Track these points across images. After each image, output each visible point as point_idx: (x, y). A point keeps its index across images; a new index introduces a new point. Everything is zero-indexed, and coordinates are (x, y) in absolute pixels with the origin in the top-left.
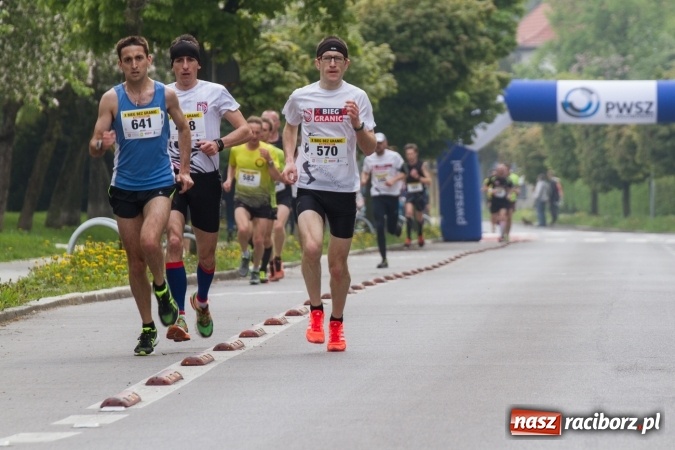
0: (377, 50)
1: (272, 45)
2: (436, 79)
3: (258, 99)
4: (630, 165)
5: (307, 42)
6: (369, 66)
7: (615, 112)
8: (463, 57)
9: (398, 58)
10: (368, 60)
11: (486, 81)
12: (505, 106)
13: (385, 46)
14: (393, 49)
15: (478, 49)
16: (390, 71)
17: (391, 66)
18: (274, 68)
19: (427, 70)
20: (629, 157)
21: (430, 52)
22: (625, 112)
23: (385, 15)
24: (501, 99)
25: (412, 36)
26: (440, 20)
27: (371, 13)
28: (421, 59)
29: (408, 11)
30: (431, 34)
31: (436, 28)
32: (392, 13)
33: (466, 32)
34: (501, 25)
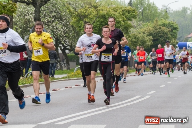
2: (161, 42)
5: (134, 36)
8: (165, 38)
9: (154, 39)
11: (174, 42)
12: (178, 47)
13: (151, 37)
14: (153, 37)
15: (168, 37)
17: (152, 40)
19: (159, 41)
21: (160, 38)
23: (152, 31)
24: (177, 45)
25: (156, 35)
26: (161, 32)
27: (149, 31)
28: (158, 39)
29: (156, 31)
30: (160, 35)
31: (161, 34)
32: (153, 31)
33: (166, 34)
34: (175, 33)
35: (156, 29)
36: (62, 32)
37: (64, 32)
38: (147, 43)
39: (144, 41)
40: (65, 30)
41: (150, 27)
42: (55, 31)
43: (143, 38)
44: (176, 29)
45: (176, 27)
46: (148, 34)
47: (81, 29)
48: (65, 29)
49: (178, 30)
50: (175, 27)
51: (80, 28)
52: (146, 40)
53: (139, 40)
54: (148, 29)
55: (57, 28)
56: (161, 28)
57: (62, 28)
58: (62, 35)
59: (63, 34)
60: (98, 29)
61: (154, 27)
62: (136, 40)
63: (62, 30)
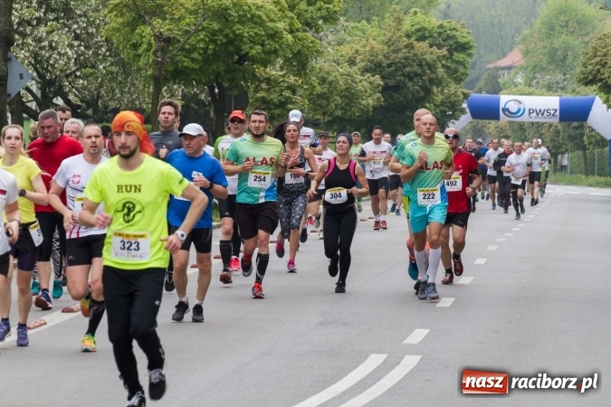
0: (372, 79)
1: (287, 80)
2: (411, 96)
3: (277, 112)
4: (556, 144)
5: (320, 75)
6: (363, 89)
7: (535, 114)
8: (428, 83)
9: (386, 84)
10: (363, 86)
11: (454, 95)
12: (468, 110)
13: (377, 76)
14: (383, 78)
15: (437, 79)
16: (379, 92)
17: (380, 89)
18: (287, 93)
19: (405, 91)
20: (556, 138)
21: (407, 80)
22: (540, 115)
23: (380, 57)
24: (465, 105)
25: (396, 70)
26: (414, 61)
27: (372, 55)
28: (401, 84)
29: (395, 55)
30: (407, 69)
31: (411, 66)
32: (384, 56)
33: (430, 69)
34: (459, 63)
35: (397, 51)
36: (69, 59)
37: (76, 59)
38: (363, 99)
39: (353, 91)
40: (80, 52)
41: (373, 42)
42: (47, 55)
43: (350, 82)
44: (464, 48)
45: (466, 43)
46: (367, 65)
47: (139, 56)
48: (82, 48)
49: (470, 51)
50: (462, 40)
51: (136, 50)
52: (360, 87)
53: (335, 88)
54: (368, 48)
55: (54, 44)
56: (413, 48)
57: (71, 46)
58: (68, 72)
59: (74, 69)
60: (200, 58)
61: (388, 43)
62: (325, 90)
63: (70, 53)
